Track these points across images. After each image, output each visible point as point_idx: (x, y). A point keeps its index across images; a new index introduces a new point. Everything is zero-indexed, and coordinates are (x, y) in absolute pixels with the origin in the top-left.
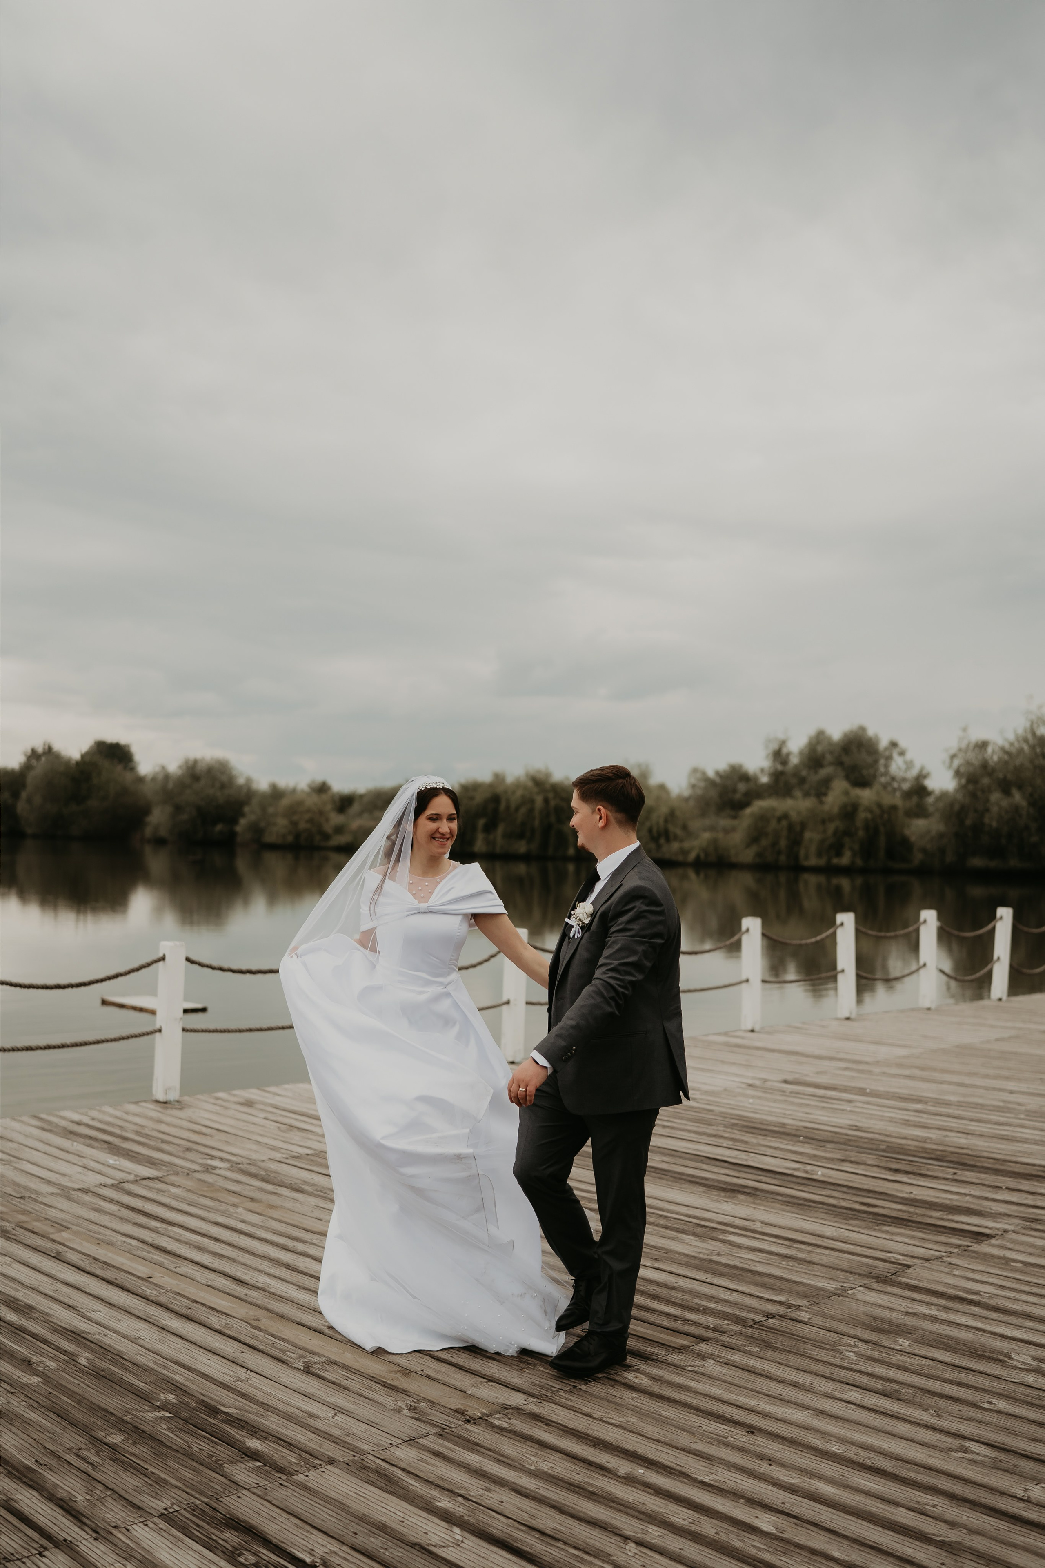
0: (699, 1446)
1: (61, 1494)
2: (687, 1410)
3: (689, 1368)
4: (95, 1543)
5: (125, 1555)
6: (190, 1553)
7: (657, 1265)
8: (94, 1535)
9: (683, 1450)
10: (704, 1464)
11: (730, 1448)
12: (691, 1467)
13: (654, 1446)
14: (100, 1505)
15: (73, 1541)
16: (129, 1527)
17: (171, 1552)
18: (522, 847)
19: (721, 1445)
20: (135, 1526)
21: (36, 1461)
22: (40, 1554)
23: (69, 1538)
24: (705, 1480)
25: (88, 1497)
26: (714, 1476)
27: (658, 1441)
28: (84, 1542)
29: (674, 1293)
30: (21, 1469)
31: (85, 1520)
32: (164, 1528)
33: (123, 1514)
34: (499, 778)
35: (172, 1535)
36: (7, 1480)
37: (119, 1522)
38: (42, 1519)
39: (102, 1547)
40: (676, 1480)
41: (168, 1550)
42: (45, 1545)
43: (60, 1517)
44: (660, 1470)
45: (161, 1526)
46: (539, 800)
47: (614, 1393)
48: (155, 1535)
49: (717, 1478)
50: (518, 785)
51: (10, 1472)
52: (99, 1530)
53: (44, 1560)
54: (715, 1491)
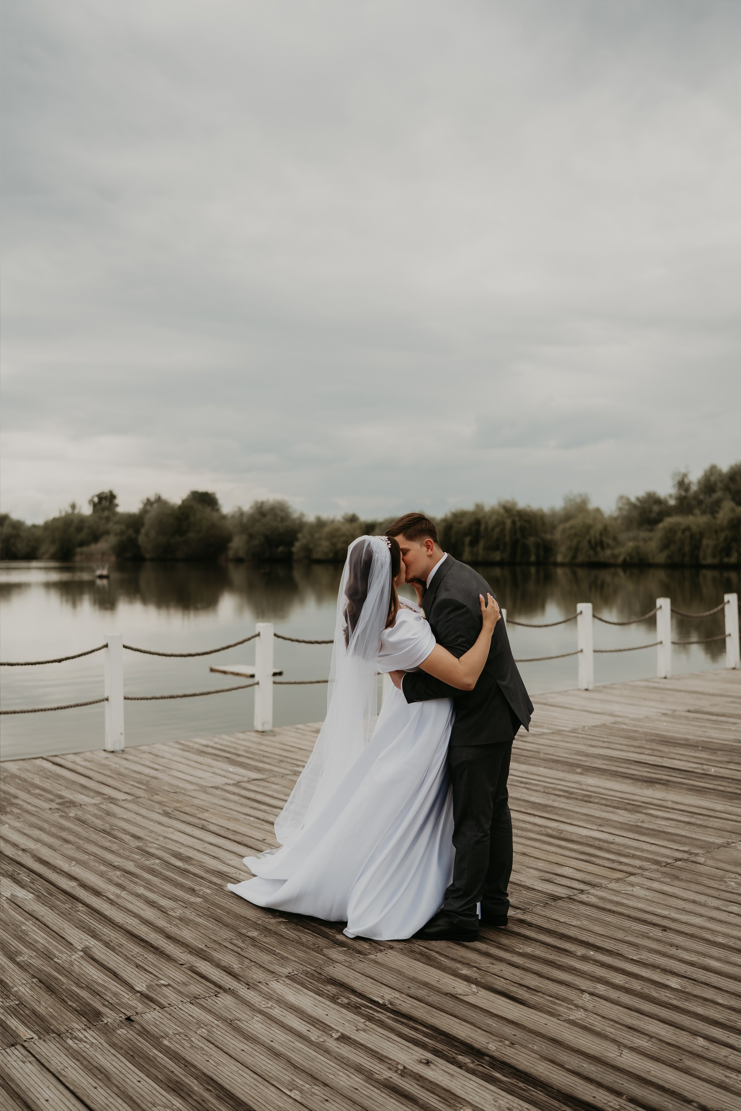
0: (630, 939)
1: (223, 964)
2: (622, 917)
3: (623, 892)
4: (248, 990)
5: (267, 997)
6: (307, 997)
7: (601, 829)
8: (247, 986)
9: (620, 940)
10: (633, 949)
11: (650, 940)
12: (625, 950)
13: (600, 938)
14: (248, 970)
15: (234, 989)
16: (268, 983)
17: (295, 996)
18: (497, 556)
19: (644, 938)
20: (271, 982)
21: (206, 946)
22: (216, 995)
23: (232, 988)
24: (634, 958)
25: (241, 966)
26: (640, 956)
27: (603, 935)
28: (241, 990)
29: (612, 846)
30: (197, 950)
31: (240, 978)
32: (290, 983)
33: (263, 975)
34: (479, 507)
35: (295, 987)
36: (189, 955)
37: (261, 980)
38: (214, 977)
39: (252, 993)
40: (615, 958)
41: (293, 995)
42: (218, 991)
43: (225, 976)
44: (604, 952)
45: (287, 982)
46: (508, 523)
47: (573, 907)
48: (284, 987)
49: (642, 957)
50: (493, 512)
51: (191, 951)
52: (249, 984)
53: (218, 998)
54: (641, 965)
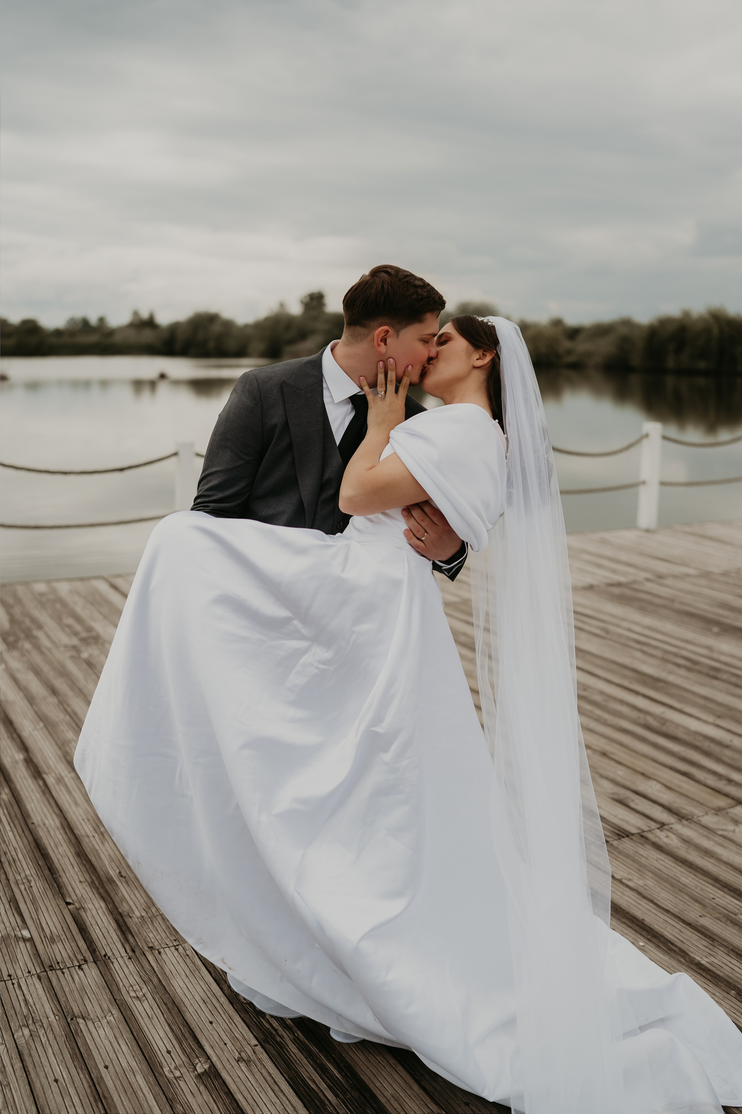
1: (124, 908)
4: (129, 962)
5: (146, 979)
6: (202, 983)
8: (131, 954)
14: (149, 923)
15: (112, 958)
16: (162, 950)
17: (186, 981)
20: (167, 950)
21: (120, 873)
22: (80, 967)
23: (109, 954)
25: (144, 914)
28: (119, 959)
30: (104, 879)
31: (130, 937)
32: (190, 955)
33: (163, 935)
35: (194, 963)
36: (88, 889)
37: (156, 943)
38: (98, 931)
39: (131, 967)
41: (184, 977)
42: (87, 959)
43: (112, 931)
45: (188, 952)
48: (180, 960)
51: (93, 882)
52: (136, 950)
53: (81, 973)
